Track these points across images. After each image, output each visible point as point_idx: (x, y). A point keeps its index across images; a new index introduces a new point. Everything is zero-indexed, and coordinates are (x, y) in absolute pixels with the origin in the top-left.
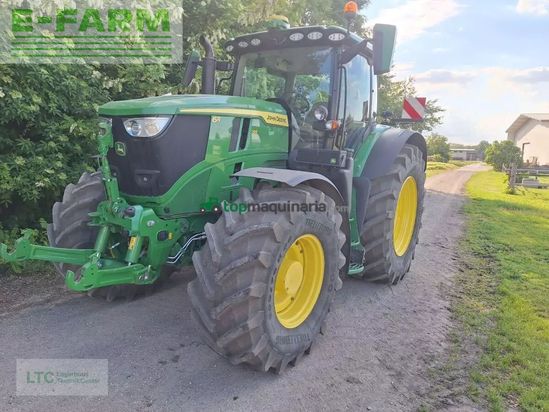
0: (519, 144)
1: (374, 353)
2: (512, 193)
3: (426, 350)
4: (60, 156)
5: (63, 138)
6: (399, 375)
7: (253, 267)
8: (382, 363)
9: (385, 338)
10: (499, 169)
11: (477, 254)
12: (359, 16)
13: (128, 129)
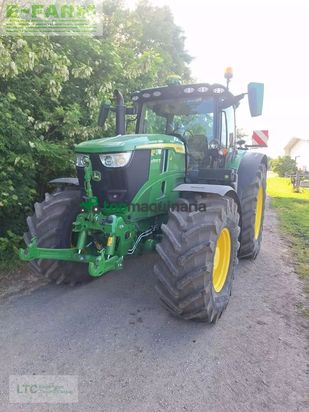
0: (293, 158)
1: (265, 305)
2: (297, 192)
3: (294, 299)
4: (10, 182)
5: (10, 169)
6: (286, 317)
7: (205, 252)
8: (273, 310)
9: (267, 294)
10: (282, 175)
11: (295, 235)
12: (187, 69)
13: (103, 162)
